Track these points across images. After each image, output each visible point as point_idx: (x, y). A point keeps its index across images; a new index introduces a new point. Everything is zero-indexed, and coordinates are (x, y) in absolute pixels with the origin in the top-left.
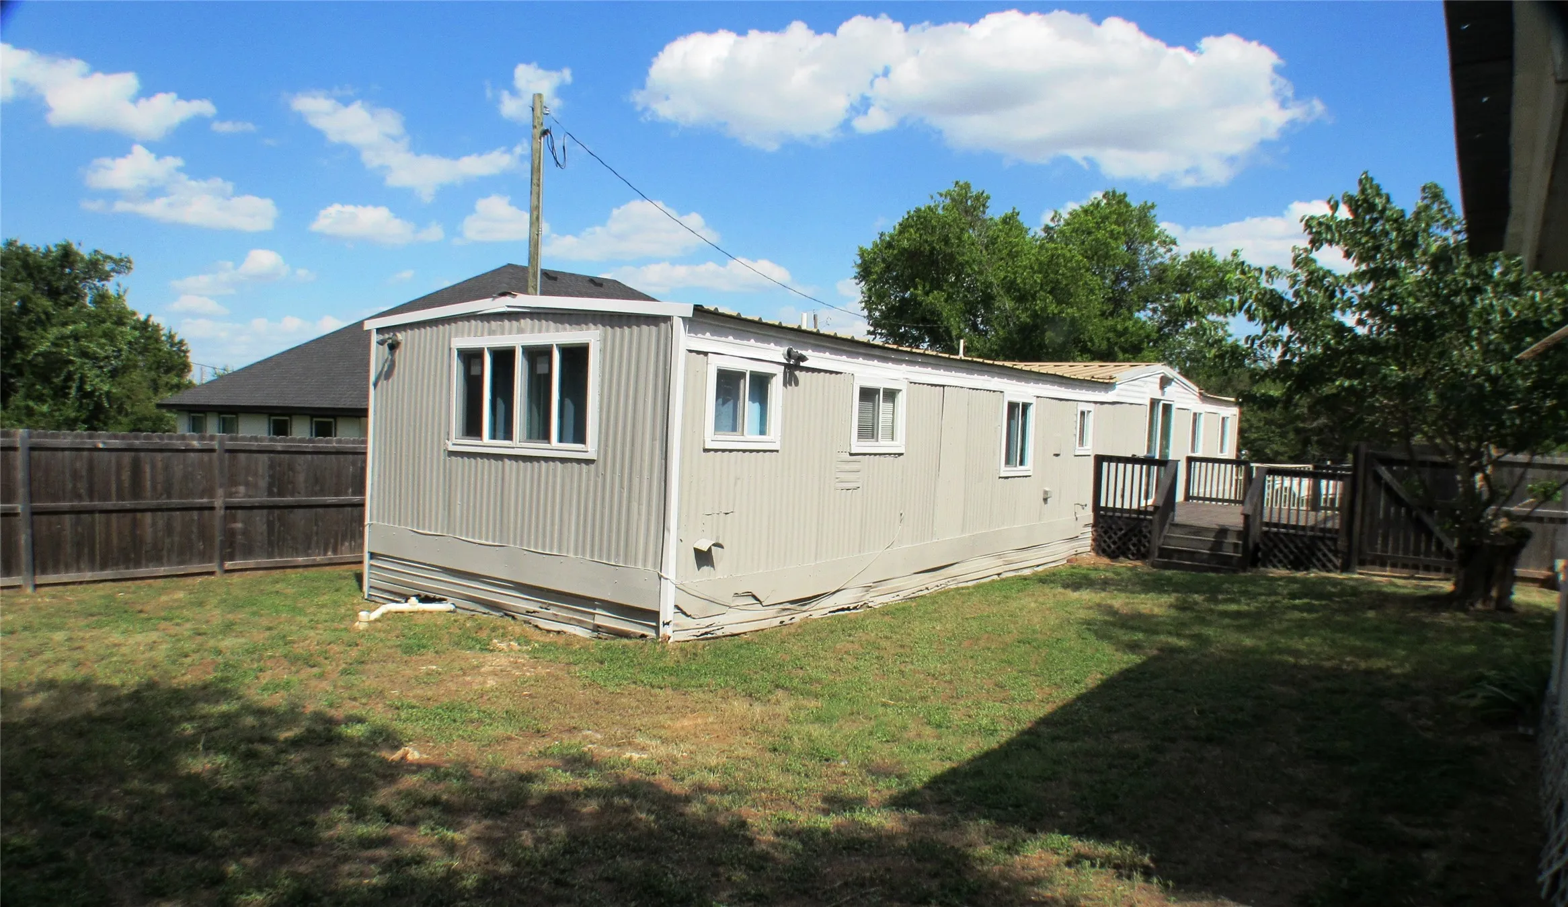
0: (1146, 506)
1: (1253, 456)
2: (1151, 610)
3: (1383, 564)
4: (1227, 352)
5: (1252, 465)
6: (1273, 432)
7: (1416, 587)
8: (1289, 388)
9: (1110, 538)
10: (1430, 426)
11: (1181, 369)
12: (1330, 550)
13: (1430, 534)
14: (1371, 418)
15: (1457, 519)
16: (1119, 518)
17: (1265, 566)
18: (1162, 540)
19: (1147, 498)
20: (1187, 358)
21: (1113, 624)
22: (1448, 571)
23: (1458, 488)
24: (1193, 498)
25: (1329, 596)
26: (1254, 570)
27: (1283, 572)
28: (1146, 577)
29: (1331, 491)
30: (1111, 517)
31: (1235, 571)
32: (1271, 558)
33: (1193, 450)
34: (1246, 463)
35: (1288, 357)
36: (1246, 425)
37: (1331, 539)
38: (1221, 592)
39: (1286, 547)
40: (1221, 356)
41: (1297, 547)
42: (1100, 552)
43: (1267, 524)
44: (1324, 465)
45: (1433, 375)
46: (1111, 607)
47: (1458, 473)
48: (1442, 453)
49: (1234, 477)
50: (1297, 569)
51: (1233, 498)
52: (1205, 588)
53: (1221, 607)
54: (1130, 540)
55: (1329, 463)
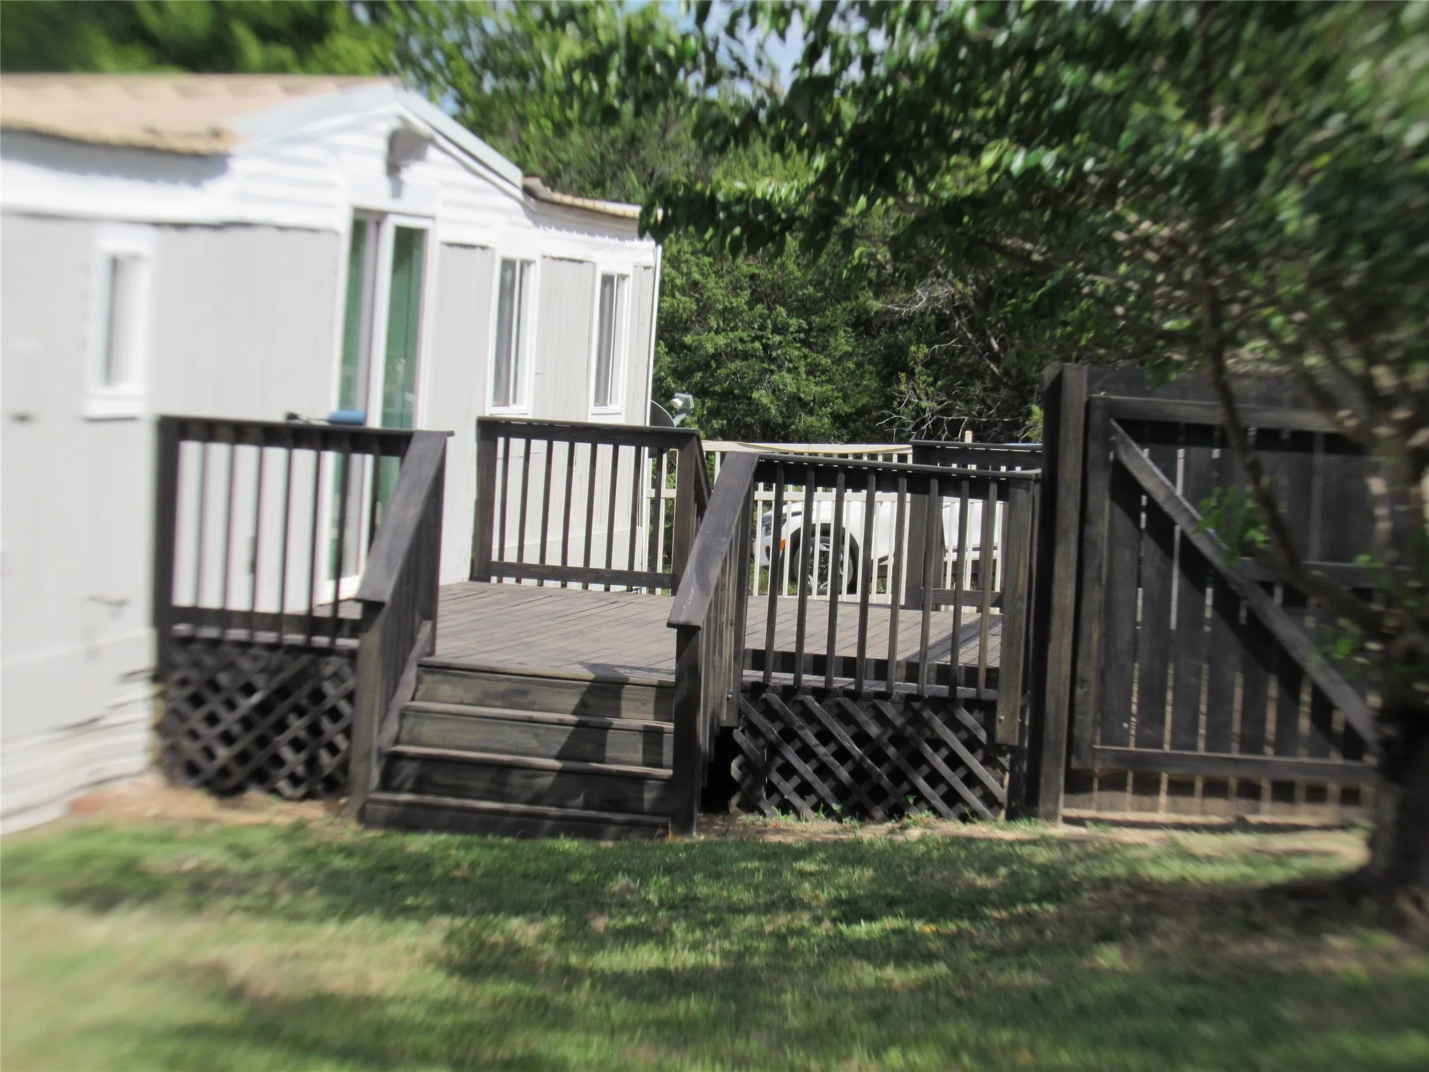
0: (337, 603)
1: (714, 413)
2: (362, 978)
3: (1146, 786)
4: (613, 48)
5: (707, 446)
6: (780, 329)
7: (1247, 858)
8: (827, 176)
9: (212, 720)
10: (1288, 311)
11: (462, 101)
12: (972, 744)
13: (1292, 675)
14: (1102, 283)
15: (1373, 627)
16: (245, 646)
17: (750, 806)
18: (392, 727)
19: (338, 571)
20: (486, 63)
21: (232, 1035)
22: (1350, 797)
23: (1373, 519)
24: (503, 569)
25: (972, 904)
26: (719, 823)
27: (817, 827)
28: (339, 862)
29: (974, 537)
30: (214, 644)
31: (650, 830)
32: (776, 778)
33: (503, 391)
34: (683, 439)
35: (824, 66)
36: (687, 304)
37: (971, 705)
38: (602, 908)
39: (825, 736)
40: (596, 64)
41: (861, 738)
42: (179, 771)
43: (759, 659)
44: (953, 445)
45: (1293, 142)
46: (217, 971)
47: (1374, 470)
48: (1327, 402)
49: (647, 492)
50: (863, 815)
51: (641, 565)
52: (548, 893)
53: (610, 960)
54: (281, 726)
55: (969, 437)
